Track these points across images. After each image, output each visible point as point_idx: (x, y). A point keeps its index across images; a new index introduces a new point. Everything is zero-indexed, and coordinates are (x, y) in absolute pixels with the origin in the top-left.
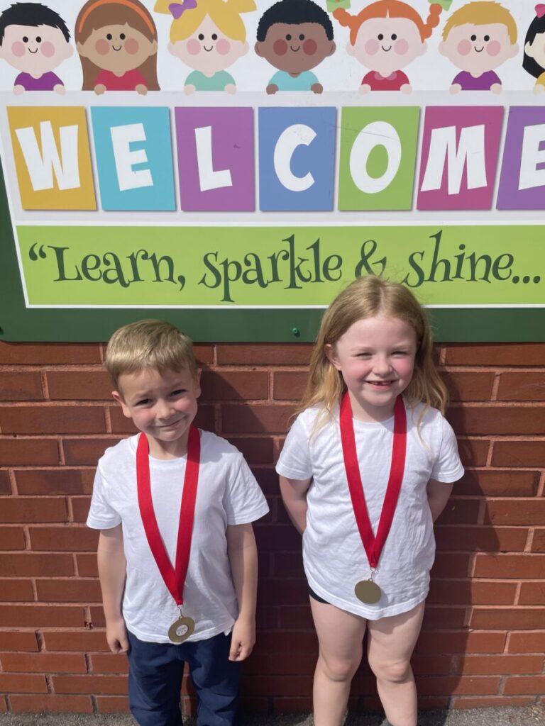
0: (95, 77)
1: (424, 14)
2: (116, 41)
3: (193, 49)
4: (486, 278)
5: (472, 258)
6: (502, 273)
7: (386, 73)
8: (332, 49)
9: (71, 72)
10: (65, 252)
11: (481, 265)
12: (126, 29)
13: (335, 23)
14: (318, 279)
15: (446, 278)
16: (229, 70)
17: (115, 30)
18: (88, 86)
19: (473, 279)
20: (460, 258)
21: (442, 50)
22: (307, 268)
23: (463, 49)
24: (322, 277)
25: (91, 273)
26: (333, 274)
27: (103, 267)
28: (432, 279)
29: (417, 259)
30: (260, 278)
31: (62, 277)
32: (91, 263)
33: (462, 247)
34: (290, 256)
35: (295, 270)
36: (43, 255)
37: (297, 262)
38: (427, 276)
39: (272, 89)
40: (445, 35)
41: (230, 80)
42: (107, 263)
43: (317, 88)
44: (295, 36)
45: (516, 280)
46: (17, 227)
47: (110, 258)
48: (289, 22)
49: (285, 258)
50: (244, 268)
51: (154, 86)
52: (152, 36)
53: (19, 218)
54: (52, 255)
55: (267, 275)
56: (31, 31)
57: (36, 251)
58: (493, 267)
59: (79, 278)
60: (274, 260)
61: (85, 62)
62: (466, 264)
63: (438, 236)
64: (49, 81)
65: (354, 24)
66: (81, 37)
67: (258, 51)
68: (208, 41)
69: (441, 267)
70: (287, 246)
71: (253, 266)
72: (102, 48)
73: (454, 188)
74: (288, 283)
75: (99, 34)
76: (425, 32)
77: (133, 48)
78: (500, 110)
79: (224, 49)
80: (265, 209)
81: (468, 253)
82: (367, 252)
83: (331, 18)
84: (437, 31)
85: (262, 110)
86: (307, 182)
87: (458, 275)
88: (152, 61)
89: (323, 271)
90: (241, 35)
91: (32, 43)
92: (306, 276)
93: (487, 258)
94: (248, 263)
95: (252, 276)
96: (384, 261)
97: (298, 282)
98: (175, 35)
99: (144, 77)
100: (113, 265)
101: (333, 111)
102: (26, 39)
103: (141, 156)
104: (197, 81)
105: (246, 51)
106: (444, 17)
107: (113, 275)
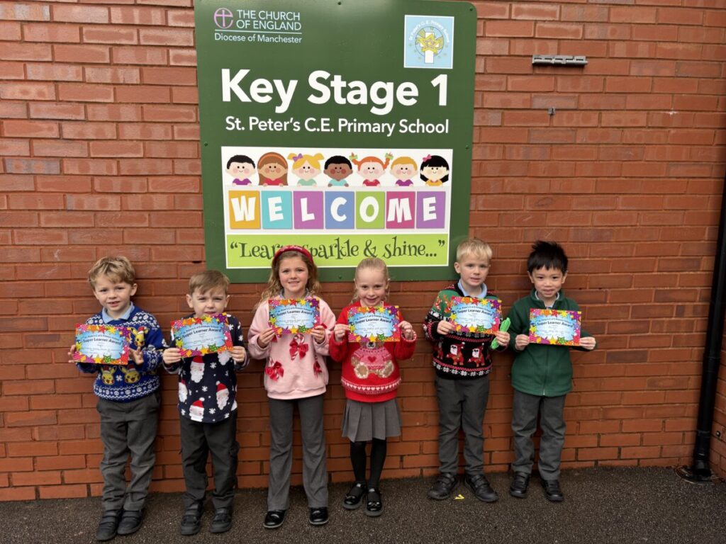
0: (263, 181)
1: (384, 161)
2: (273, 169)
3: (301, 172)
4: (415, 254)
5: (409, 246)
6: (422, 253)
7: (371, 180)
8: (352, 172)
9: (255, 178)
10: (246, 246)
11: (413, 250)
12: (276, 164)
13: (352, 164)
14: (349, 255)
15: (400, 254)
16: (314, 179)
17: (272, 165)
18: (261, 184)
19: (410, 255)
20: (405, 247)
21: (391, 173)
22: (345, 251)
23: (398, 172)
24: (351, 254)
25: (256, 253)
26: (355, 253)
27: (261, 251)
28: (394, 255)
29: (388, 247)
30: (325, 255)
31: (243, 255)
32: (256, 249)
33: (405, 242)
34: (337, 246)
35: (339, 252)
36: (236, 246)
37: (340, 248)
38: (392, 254)
39: (330, 185)
40: (392, 168)
41: (315, 182)
42: (263, 249)
43: (347, 185)
44: (338, 168)
45: (427, 255)
46: (228, 236)
47: (264, 247)
48: (336, 163)
49: (336, 247)
50: (319, 251)
51: (286, 184)
52: (286, 167)
53: (228, 231)
54: (240, 246)
55: (328, 253)
56: (241, 165)
57: (234, 245)
58: (418, 251)
59: (250, 256)
60: (331, 248)
61: (261, 176)
62: (407, 249)
63: (395, 238)
64: (246, 182)
65: (359, 164)
66: (260, 167)
67: (325, 172)
68: (307, 169)
69: (397, 251)
70: (336, 242)
71: (323, 250)
72: (267, 171)
73: (400, 220)
74: (337, 257)
75: (266, 166)
76: (385, 167)
77: (279, 171)
78: (413, 193)
79: (312, 172)
80: (327, 228)
81: (407, 245)
82: (368, 244)
83: (351, 162)
84: (389, 167)
85: (326, 192)
86: (344, 218)
87: (404, 253)
88: (285, 176)
89: (351, 252)
90: (318, 167)
91: (241, 169)
92: (344, 254)
93: (415, 247)
94: (320, 249)
95: (322, 254)
96: (375, 248)
97: (341, 256)
98: (295, 167)
99: (283, 181)
100: (265, 250)
101: (353, 193)
102: (238, 167)
103: (279, 208)
104: (302, 182)
105: (320, 172)
106: (391, 162)
107: (264, 254)
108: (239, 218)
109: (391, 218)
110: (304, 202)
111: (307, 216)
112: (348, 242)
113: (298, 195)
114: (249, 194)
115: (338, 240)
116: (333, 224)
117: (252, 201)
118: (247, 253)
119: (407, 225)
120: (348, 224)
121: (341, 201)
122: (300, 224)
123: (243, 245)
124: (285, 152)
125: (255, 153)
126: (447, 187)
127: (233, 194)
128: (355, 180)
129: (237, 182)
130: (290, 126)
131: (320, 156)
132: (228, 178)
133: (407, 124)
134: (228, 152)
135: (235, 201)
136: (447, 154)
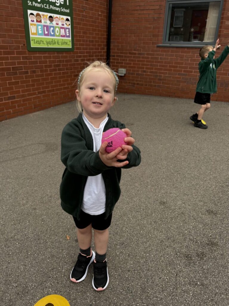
0: (37, 21)
1: (59, 18)
4: (66, 44)
7: (57, 23)
8: (53, 21)
9: (35, 20)
12: (39, 17)
16: (47, 22)
21: (60, 22)
25: (37, 43)
26: (56, 43)
29: (61, 42)
32: (37, 41)
33: (64, 41)
37: (53, 42)
38: (62, 44)
39: (50, 24)
40: (61, 20)
43: (53, 24)
44: (51, 19)
45: (68, 45)
46: (31, 37)
50: (49, 43)
52: (41, 18)
56: (32, 16)
57: (32, 40)
60: (51, 42)
63: (62, 40)
65: (55, 18)
67: (49, 20)
68: (45, 19)
74: (52, 44)
75: (37, 17)
76: (59, 20)
78: (65, 28)
82: (58, 41)
83: (53, 18)
85: (49, 26)
86: (53, 33)
87: (64, 44)
90: (47, 18)
92: (54, 44)
93: (66, 42)
98: (43, 18)
99: (40, 21)
101: (54, 26)
103: (41, 30)
104: (45, 22)
108: (33, 32)
109: (61, 34)
110: (45, 28)
111: (46, 33)
112: (54, 40)
113: (44, 26)
114: (35, 25)
115: (52, 40)
116: (51, 35)
117: (35, 26)
118: (35, 42)
119: (64, 36)
120: (54, 35)
121: (52, 29)
122: (45, 35)
123: (34, 40)
124: (41, 13)
125: (35, 12)
126: (70, 27)
127: (32, 25)
128: (54, 23)
129: (32, 21)
130: (41, 6)
131: (47, 15)
132: (30, 20)
133: (62, 9)
134: (29, 12)
135: (32, 26)
136: (69, 18)
